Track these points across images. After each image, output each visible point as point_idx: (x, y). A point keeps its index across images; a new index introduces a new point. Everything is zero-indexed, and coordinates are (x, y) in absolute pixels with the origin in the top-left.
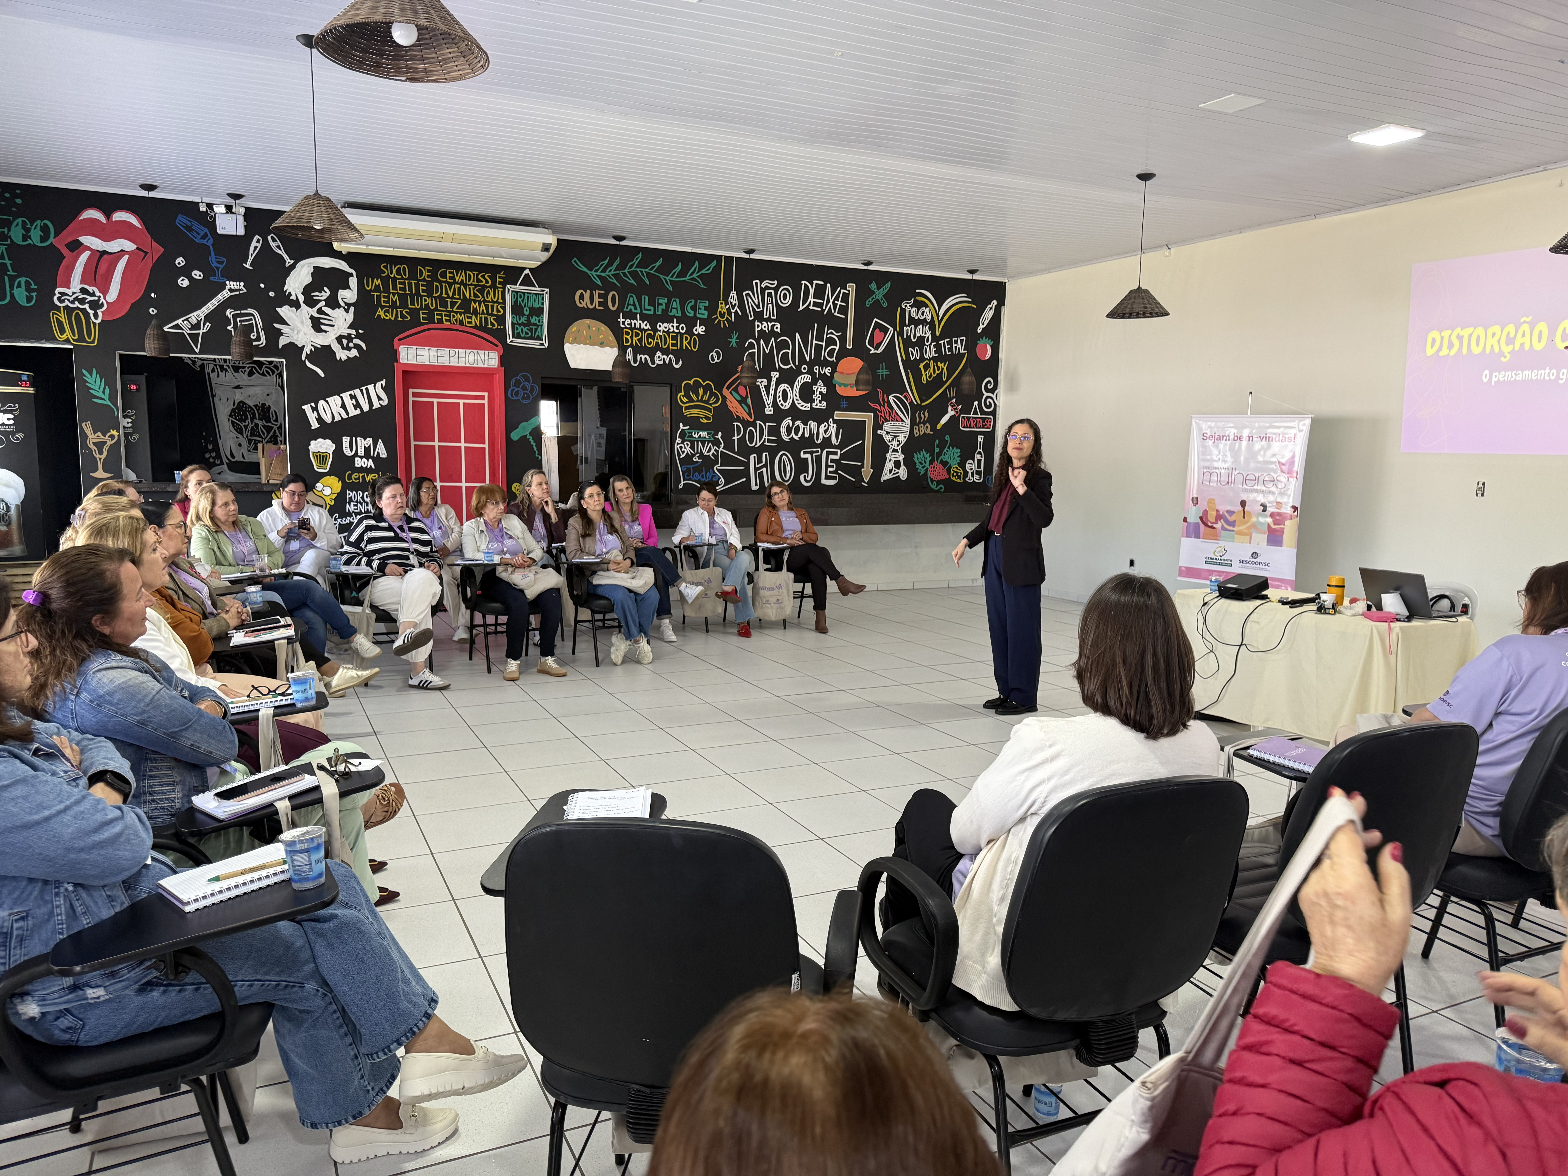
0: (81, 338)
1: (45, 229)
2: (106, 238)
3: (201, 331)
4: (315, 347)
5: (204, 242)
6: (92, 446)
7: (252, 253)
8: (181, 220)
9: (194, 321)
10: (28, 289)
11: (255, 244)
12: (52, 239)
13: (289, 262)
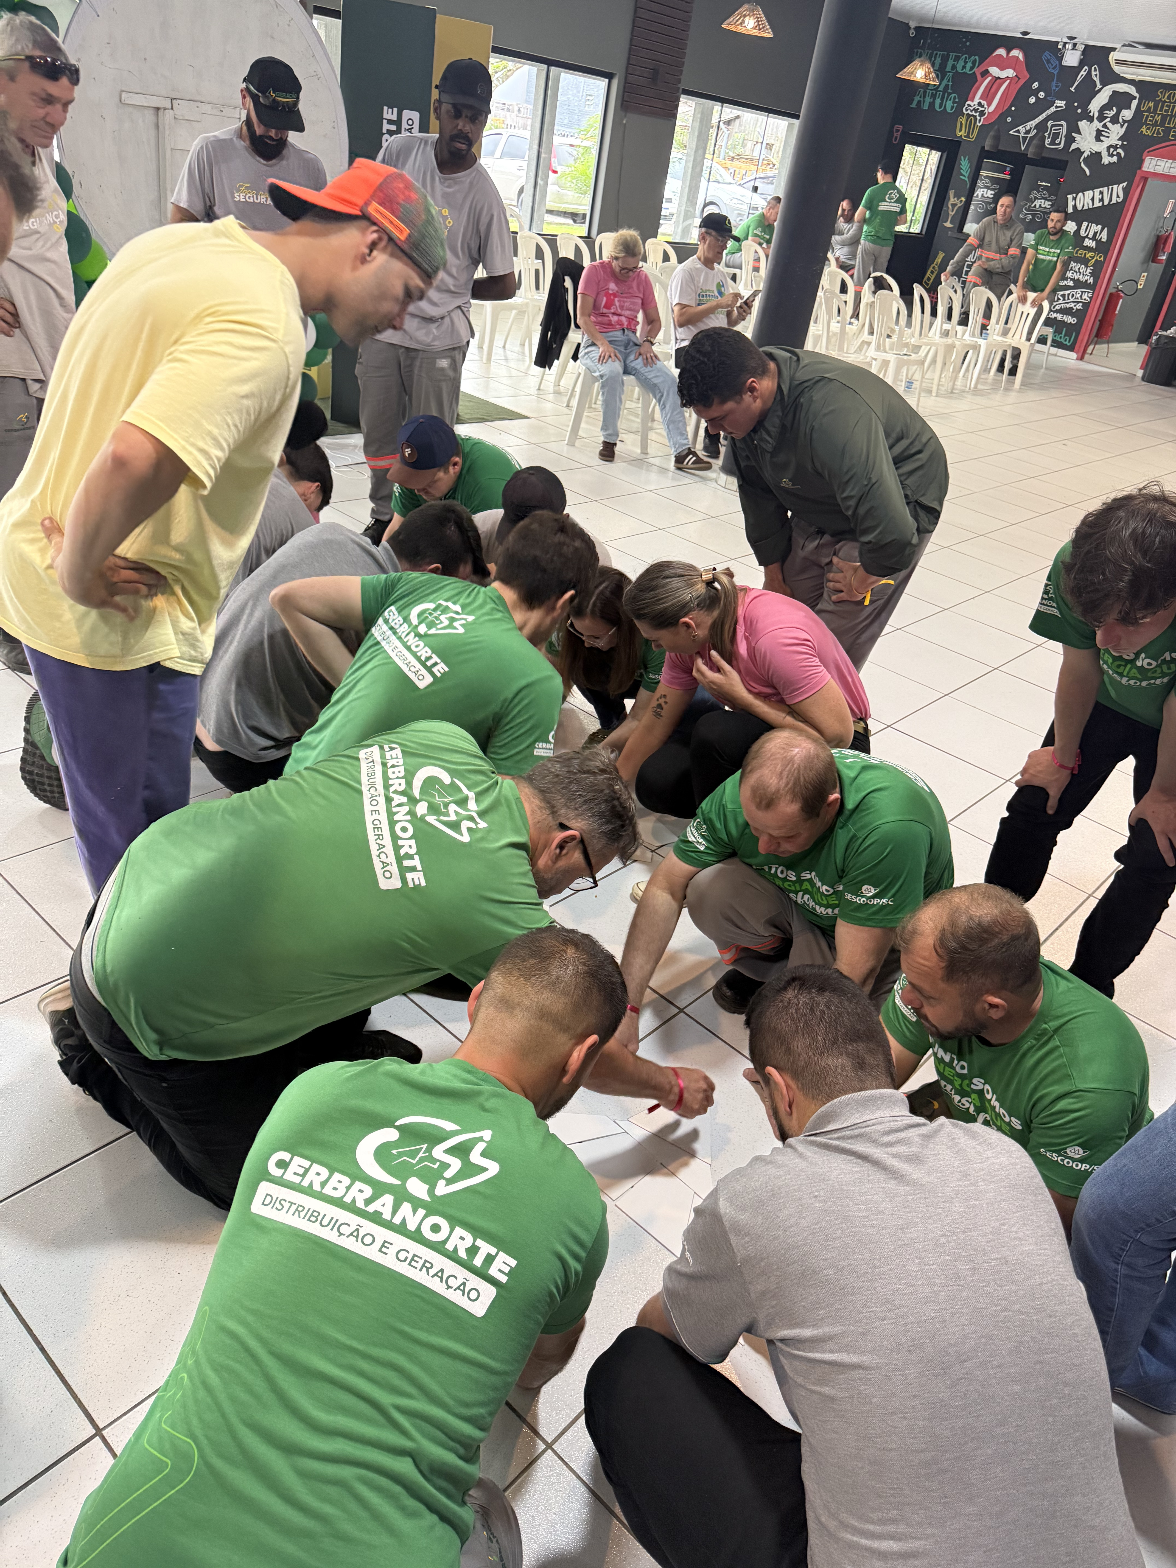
0: (968, 136)
1: (974, 62)
2: (1002, 69)
3: (1029, 136)
4: (1091, 153)
5: (1053, 71)
6: (950, 206)
7: (1079, 78)
8: (1047, 55)
9: (1028, 128)
10: (954, 102)
11: (1083, 73)
12: (975, 69)
13: (1099, 86)
